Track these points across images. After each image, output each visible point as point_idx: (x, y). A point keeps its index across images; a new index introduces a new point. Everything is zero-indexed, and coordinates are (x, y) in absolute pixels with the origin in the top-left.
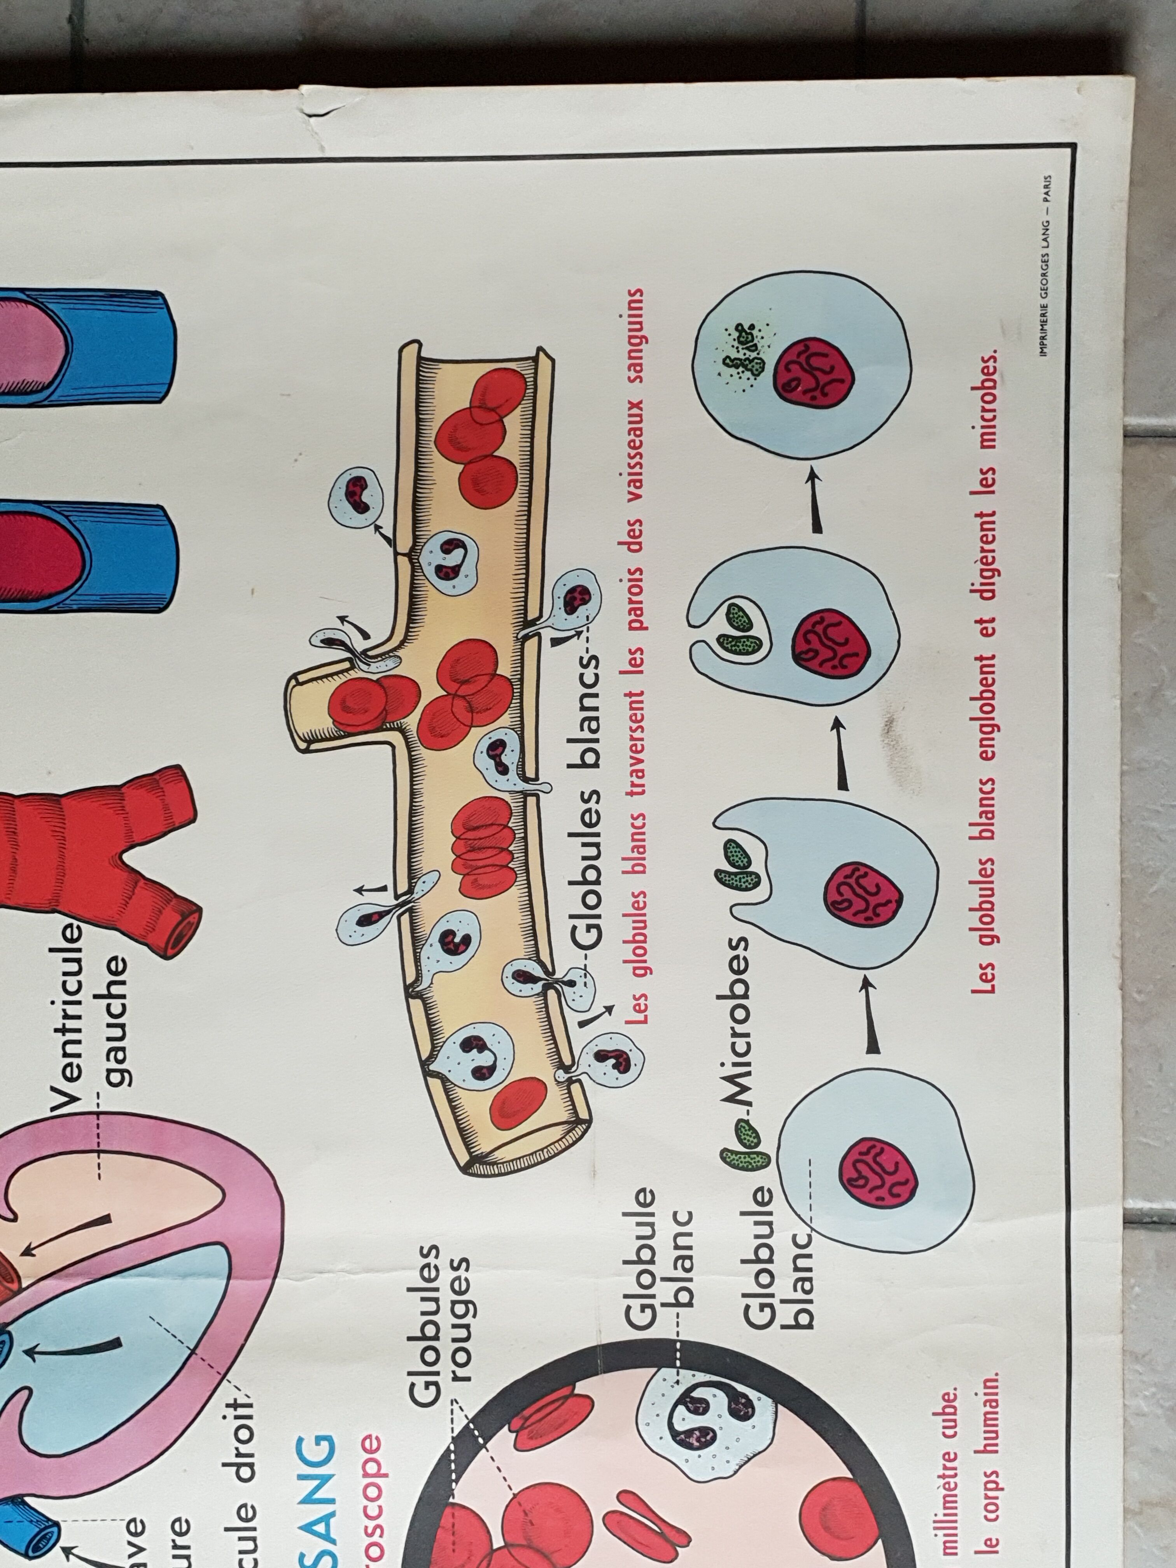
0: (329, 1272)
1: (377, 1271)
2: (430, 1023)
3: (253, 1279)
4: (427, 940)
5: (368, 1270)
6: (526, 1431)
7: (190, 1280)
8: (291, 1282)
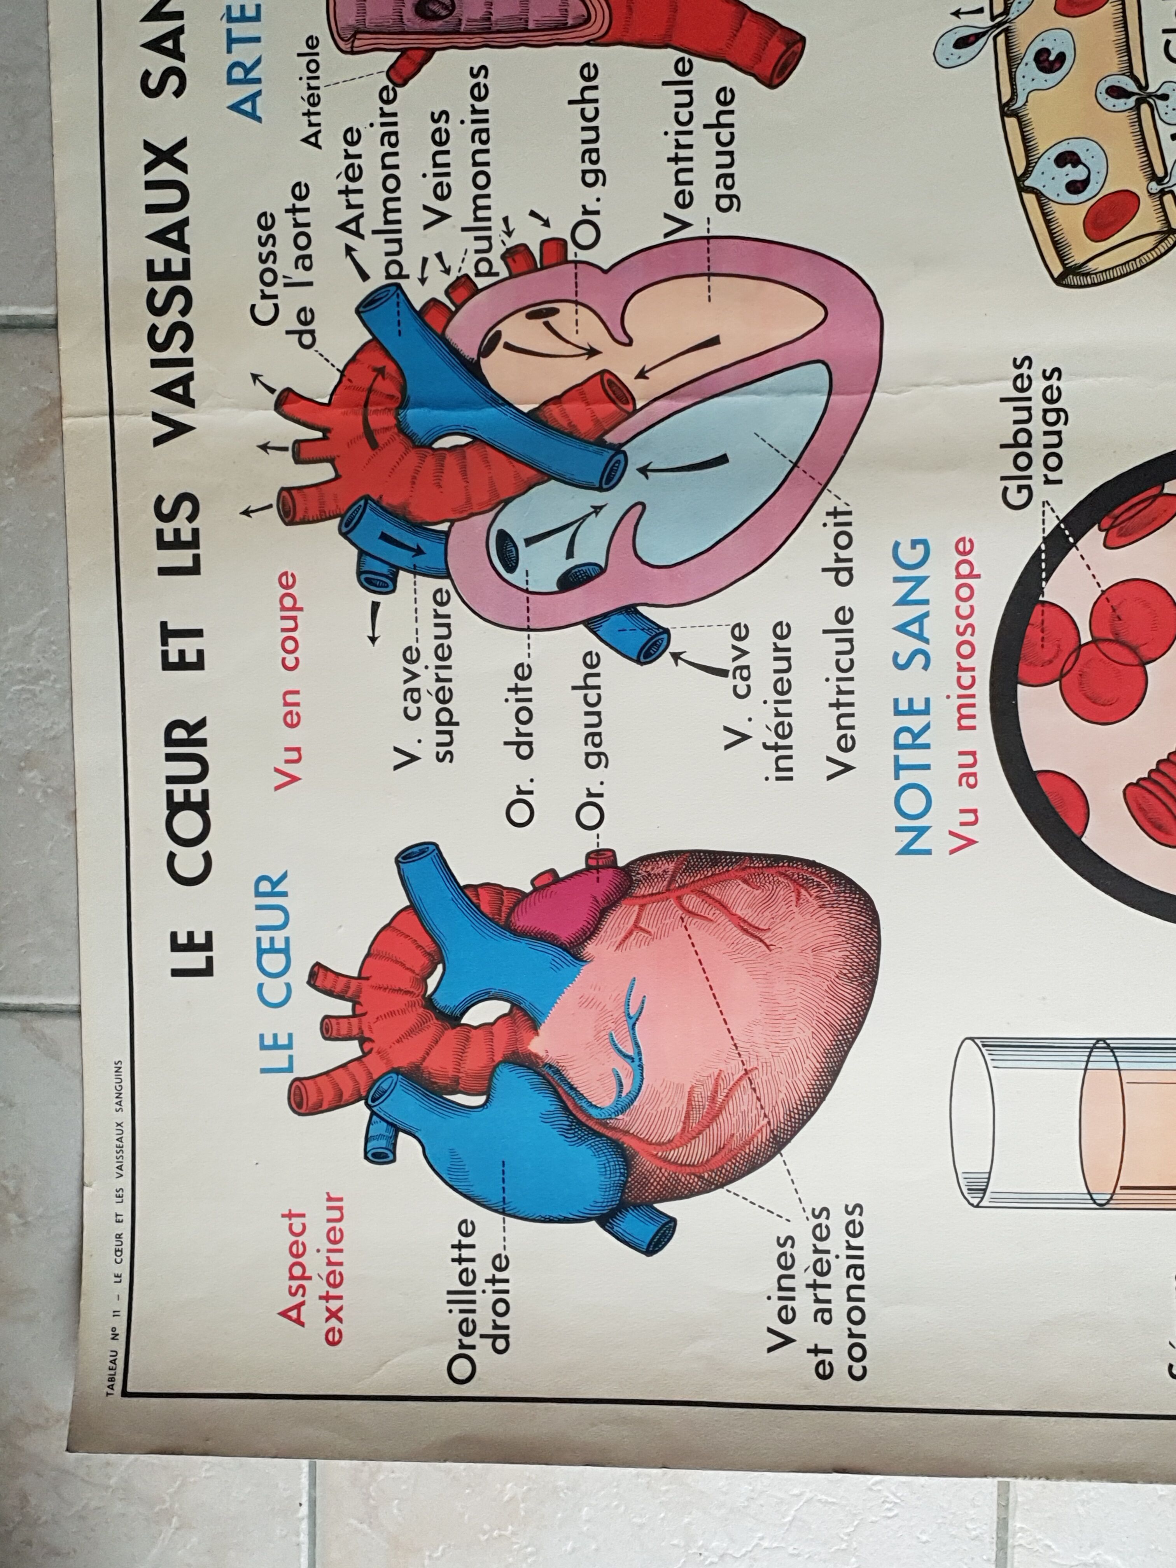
0: (925, 385)
1: (972, 383)
2: (1025, 140)
3: (853, 394)
4: (1022, 59)
5: (962, 382)
6: (1116, 530)
7: (794, 396)
8: (888, 395)
